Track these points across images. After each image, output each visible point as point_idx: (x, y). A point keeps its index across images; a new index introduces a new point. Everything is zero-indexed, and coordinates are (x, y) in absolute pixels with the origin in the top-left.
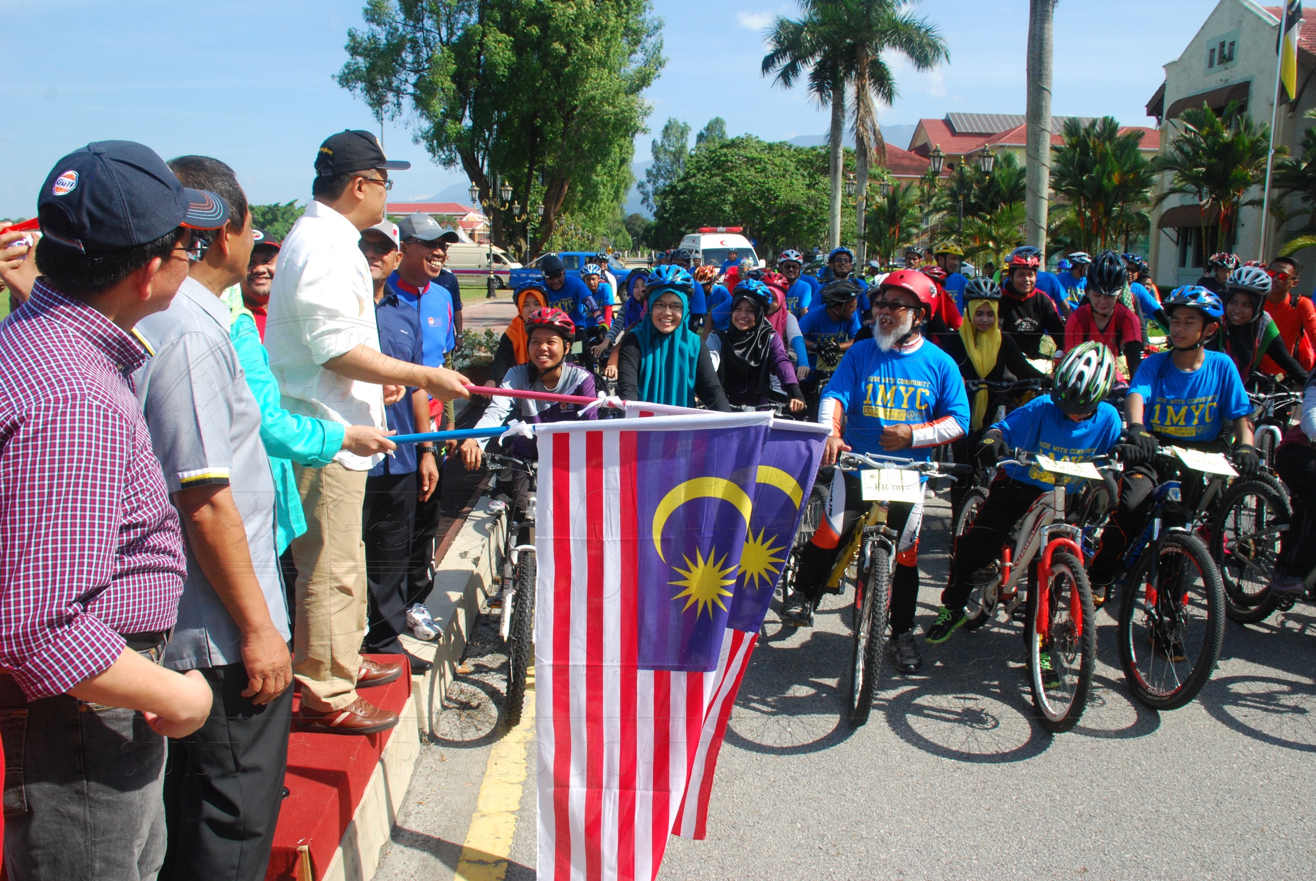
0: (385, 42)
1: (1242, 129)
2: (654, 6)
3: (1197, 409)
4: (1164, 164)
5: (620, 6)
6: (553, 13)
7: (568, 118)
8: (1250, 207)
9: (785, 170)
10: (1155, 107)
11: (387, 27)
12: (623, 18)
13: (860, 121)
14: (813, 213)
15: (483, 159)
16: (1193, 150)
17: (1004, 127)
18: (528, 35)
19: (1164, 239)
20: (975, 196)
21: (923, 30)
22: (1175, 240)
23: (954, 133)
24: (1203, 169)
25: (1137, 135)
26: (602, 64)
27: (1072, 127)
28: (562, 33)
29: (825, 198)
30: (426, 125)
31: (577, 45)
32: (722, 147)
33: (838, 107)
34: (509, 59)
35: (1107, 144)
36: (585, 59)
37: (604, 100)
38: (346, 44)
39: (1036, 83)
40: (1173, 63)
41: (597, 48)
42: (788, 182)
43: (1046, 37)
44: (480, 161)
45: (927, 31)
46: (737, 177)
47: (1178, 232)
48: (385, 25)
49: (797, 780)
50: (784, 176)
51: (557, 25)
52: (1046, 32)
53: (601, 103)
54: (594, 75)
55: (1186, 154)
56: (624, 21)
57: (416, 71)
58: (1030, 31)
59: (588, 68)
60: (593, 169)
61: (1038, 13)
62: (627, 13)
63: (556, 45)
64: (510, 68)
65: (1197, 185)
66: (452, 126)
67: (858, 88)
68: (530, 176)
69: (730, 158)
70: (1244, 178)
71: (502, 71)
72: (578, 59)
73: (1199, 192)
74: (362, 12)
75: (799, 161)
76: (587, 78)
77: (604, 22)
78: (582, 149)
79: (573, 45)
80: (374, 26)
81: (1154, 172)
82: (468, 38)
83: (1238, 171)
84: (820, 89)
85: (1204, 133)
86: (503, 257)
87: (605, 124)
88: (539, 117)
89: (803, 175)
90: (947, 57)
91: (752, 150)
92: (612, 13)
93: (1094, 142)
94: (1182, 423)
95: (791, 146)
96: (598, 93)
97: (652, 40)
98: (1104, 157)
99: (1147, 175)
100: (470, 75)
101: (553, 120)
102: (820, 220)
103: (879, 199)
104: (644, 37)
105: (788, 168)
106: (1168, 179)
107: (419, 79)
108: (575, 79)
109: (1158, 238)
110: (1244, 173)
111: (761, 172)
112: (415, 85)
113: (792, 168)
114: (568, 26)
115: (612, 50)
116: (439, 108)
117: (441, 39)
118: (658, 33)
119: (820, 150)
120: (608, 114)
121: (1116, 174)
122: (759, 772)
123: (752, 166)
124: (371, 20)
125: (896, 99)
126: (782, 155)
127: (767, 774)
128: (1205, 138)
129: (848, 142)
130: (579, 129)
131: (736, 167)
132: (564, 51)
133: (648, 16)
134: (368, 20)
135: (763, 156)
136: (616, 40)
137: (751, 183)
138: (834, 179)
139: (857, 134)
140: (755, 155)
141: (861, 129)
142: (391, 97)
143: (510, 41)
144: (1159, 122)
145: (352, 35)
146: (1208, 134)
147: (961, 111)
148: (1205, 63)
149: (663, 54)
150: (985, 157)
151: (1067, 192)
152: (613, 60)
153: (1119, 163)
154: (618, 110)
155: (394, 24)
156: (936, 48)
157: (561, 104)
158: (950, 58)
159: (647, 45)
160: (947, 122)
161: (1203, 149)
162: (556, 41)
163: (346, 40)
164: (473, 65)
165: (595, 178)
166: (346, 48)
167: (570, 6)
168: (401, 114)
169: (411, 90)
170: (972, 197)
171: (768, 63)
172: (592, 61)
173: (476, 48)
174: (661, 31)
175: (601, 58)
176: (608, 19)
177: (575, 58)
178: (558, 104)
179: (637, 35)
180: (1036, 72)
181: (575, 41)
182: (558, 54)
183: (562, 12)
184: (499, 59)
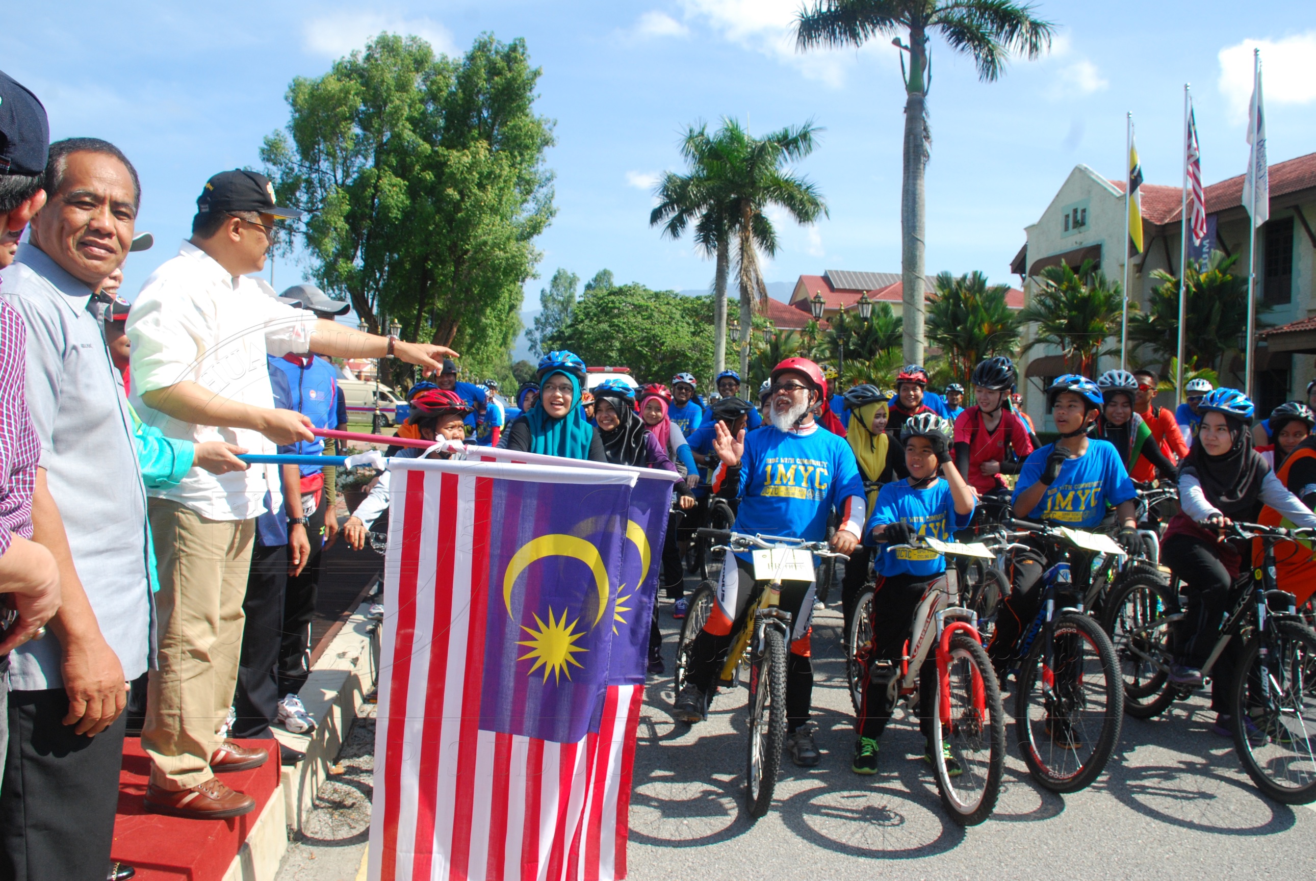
0: (279, 181)
1: (1097, 285)
2: (547, 159)
3: (1083, 494)
4: (1029, 316)
5: (513, 157)
6: (448, 160)
7: (459, 262)
8: (1108, 357)
9: (670, 317)
10: (1018, 266)
11: (283, 166)
12: (516, 168)
13: (744, 271)
14: (698, 359)
15: (373, 299)
16: (1055, 303)
17: (879, 284)
18: (422, 180)
19: (1032, 388)
20: (853, 344)
21: (804, 187)
22: (1041, 387)
23: (832, 289)
24: (1064, 321)
25: (1003, 290)
26: (494, 211)
27: (943, 281)
28: (456, 180)
29: (710, 345)
30: (317, 263)
31: (470, 191)
32: (609, 294)
33: (723, 258)
34: (402, 202)
35: (978, 296)
36: (478, 206)
37: (496, 245)
39: (910, 234)
40: (1033, 226)
41: (490, 196)
42: (674, 329)
43: (918, 192)
44: (370, 301)
45: (808, 188)
46: (624, 323)
47: (1044, 381)
48: (281, 165)
49: (695, 870)
50: (669, 323)
51: (451, 171)
52: (918, 187)
53: (492, 248)
54: (486, 221)
55: (1048, 307)
56: (517, 171)
57: (310, 211)
58: (904, 186)
59: (480, 214)
60: (482, 312)
61: (911, 170)
62: (521, 164)
63: (450, 191)
64: (403, 211)
65: (1060, 336)
66: (344, 265)
67: (742, 240)
68: (419, 318)
69: (617, 305)
70: (1101, 330)
71: (395, 214)
72: (471, 205)
73: (1062, 342)
74: (258, 151)
75: (684, 310)
76: (479, 224)
77: (498, 171)
78: (473, 292)
79: (466, 191)
80: (270, 165)
81: (1020, 323)
82: (363, 181)
83: (1096, 323)
84: (706, 240)
85: (1064, 287)
86: (389, 395)
87: (495, 269)
88: (430, 260)
89: (688, 323)
90: (826, 213)
91: (639, 298)
92: (505, 163)
93: (965, 295)
94: (1069, 508)
95: (676, 295)
96: (490, 239)
97: (544, 190)
98: (975, 309)
99: (1014, 326)
100: (363, 217)
101: (443, 263)
102: (704, 366)
103: (762, 345)
104: (536, 187)
105: (673, 316)
106: (1032, 329)
107: (312, 218)
108: (468, 224)
109: (1026, 386)
110: (1101, 325)
111: (647, 319)
112: (308, 224)
113: (678, 316)
114: (462, 173)
115: (504, 199)
116: (331, 246)
117: (336, 181)
118: (550, 184)
119: (704, 300)
120: (499, 259)
121: (986, 325)
122: (655, 863)
123: (639, 313)
124: (268, 159)
125: (777, 251)
126: (668, 304)
127: (664, 865)
128: (1065, 293)
129: (732, 292)
130: (470, 273)
131: (623, 314)
132: (458, 197)
133: (540, 168)
134: (264, 159)
135: (649, 304)
136: (509, 188)
137: (637, 328)
138: (719, 327)
139: (741, 283)
140: (642, 302)
141: (745, 278)
142: (283, 234)
143: (405, 185)
144: (1024, 279)
146: (1068, 288)
147: (839, 269)
148: (1061, 227)
149: (555, 204)
150: (863, 304)
151: (941, 341)
152: (505, 208)
153: (988, 314)
154: (509, 255)
155: (290, 165)
156: (816, 204)
157: (453, 248)
159: (538, 195)
160: (826, 279)
161: (1063, 302)
162: (450, 187)
164: (366, 206)
165: (484, 320)
167: (464, 154)
168: (292, 251)
169: (303, 228)
170: (850, 344)
171: (656, 215)
172: (485, 208)
173: (370, 191)
174: (552, 182)
175: (493, 206)
176: (502, 169)
177: (468, 204)
178: (450, 248)
179: (529, 185)
180: (910, 224)
181: (469, 188)
182: (452, 199)
183: (458, 159)
184: (393, 202)
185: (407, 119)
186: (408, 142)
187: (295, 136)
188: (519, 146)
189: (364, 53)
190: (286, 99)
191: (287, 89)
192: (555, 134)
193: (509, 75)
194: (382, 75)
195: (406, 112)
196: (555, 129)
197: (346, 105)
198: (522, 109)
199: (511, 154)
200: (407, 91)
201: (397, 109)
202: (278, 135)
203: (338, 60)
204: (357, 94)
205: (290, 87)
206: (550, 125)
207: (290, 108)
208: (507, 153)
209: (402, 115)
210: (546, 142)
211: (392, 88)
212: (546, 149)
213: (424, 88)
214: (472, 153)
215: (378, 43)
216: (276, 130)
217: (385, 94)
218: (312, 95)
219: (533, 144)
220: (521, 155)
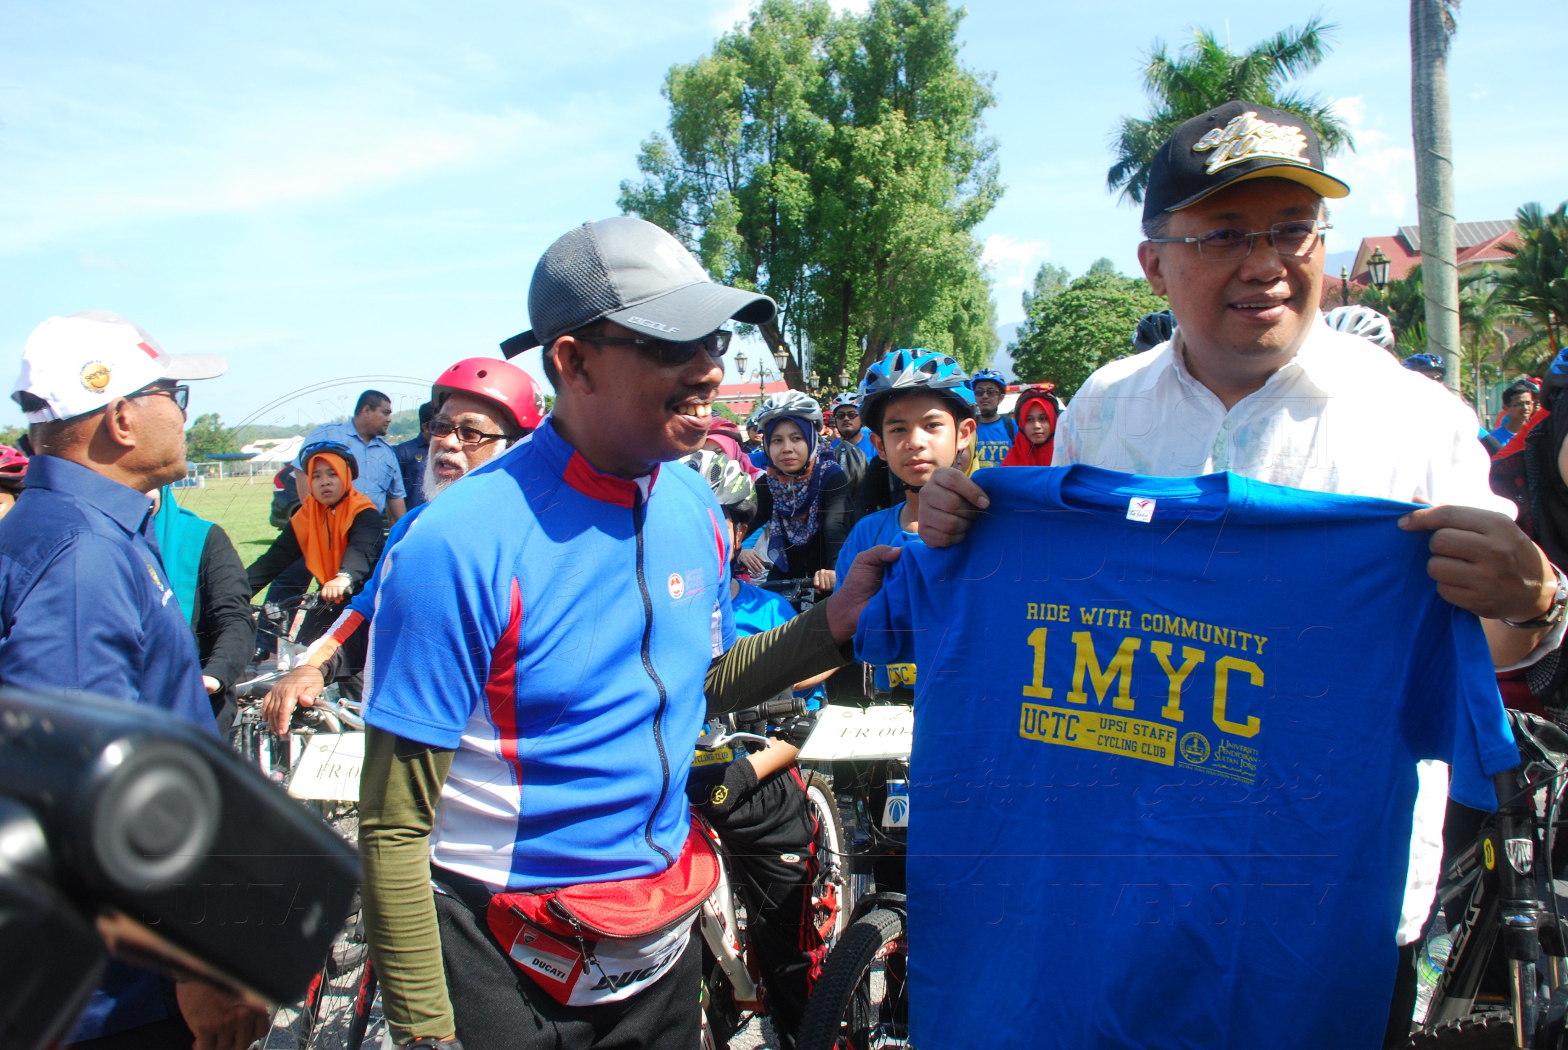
0: (664, 193)
2: (987, 123)
5: (938, 126)
6: (856, 141)
7: (881, 265)
11: (666, 175)
12: (942, 140)
15: (785, 324)
17: (1483, 237)
18: (827, 169)
21: (1314, 112)
23: (1409, 251)
26: (917, 197)
27: (1529, 219)
28: (867, 165)
31: (887, 177)
32: (1074, 289)
34: (804, 201)
36: (897, 194)
37: (923, 240)
38: (618, 198)
41: (911, 179)
44: (781, 327)
45: (1321, 112)
46: (1093, 325)
48: (664, 174)
51: (860, 154)
53: (918, 245)
54: (909, 212)
56: (944, 143)
57: (703, 224)
59: (901, 203)
60: (914, 327)
62: (949, 134)
63: (861, 180)
64: (807, 212)
68: (844, 341)
69: (1083, 302)
71: (796, 216)
72: (888, 194)
74: (636, 160)
76: (900, 216)
77: (919, 147)
78: (900, 303)
79: (882, 178)
80: (650, 175)
82: (756, 182)
87: (925, 271)
88: (847, 268)
90: (1350, 143)
91: (1113, 290)
92: (929, 137)
93: (1560, 235)
96: (914, 234)
97: (986, 164)
100: (761, 223)
101: (865, 270)
104: (976, 162)
107: (706, 234)
108: (883, 221)
111: (1123, 316)
112: (701, 241)
114: (873, 155)
115: (931, 181)
116: (726, 265)
117: (730, 185)
118: (993, 156)
120: (927, 258)
123: (1112, 309)
124: (646, 169)
130: (895, 279)
131: (1092, 313)
132: (871, 186)
133: (979, 137)
134: (643, 169)
135: (1126, 296)
136: (935, 167)
140: (1117, 295)
143: (806, 178)
145: (624, 188)
149: (1001, 181)
151: (1526, 305)
152: (933, 193)
154: (940, 251)
155: (673, 171)
156: (1335, 133)
157: (871, 251)
158: (1355, 144)
159: (980, 171)
160: (1400, 239)
162: (860, 175)
163: (618, 194)
164: (763, 210)
165: (915, 337)
166: (618, 202)
167: (875, 131)
169: (697, 247)
171: (1115, 175)
172: (905, 195)
173: (765, 191)
174: (996, 153)
175: (916, 191)
176: (924, 143)
177: (886, 192)
178: (867, 251)
179: (966, 160)
180: (1426, 137)
181: (884, 173)
182: (863, 190)
183: (866, 139)
184: (792, 202)
185: (803, 97)
186: (806, 124)
187: (674, 136)
188: (945, 111)
189: (749, 24)
190: (663, 93)
191: (663, 81)
192: (994, 91)
193: (924, 22)
194: (767, 46)
195: (799, 88)
196: (995, 84)
197: (726, 89)
198: (943, 64)
199: (935, 122)
200: (801, 62)
201: (788, 87)
202: (656, 138)
203: (720, 37)
204: (739, 76)
205: (666, 79)
206: (988, 79)
207: (669, 104)
208: (930, 123)
209: (796, 92)
210: (984, 103)
211: (781, 60)
212: (986, 112)
213: (825, 55)
214: (883, 128)
215: (764, 8)
216: (654, 132)
217: (773, 70)
218: (688, 85)
219: (963, 106)
220: (949, 122)
